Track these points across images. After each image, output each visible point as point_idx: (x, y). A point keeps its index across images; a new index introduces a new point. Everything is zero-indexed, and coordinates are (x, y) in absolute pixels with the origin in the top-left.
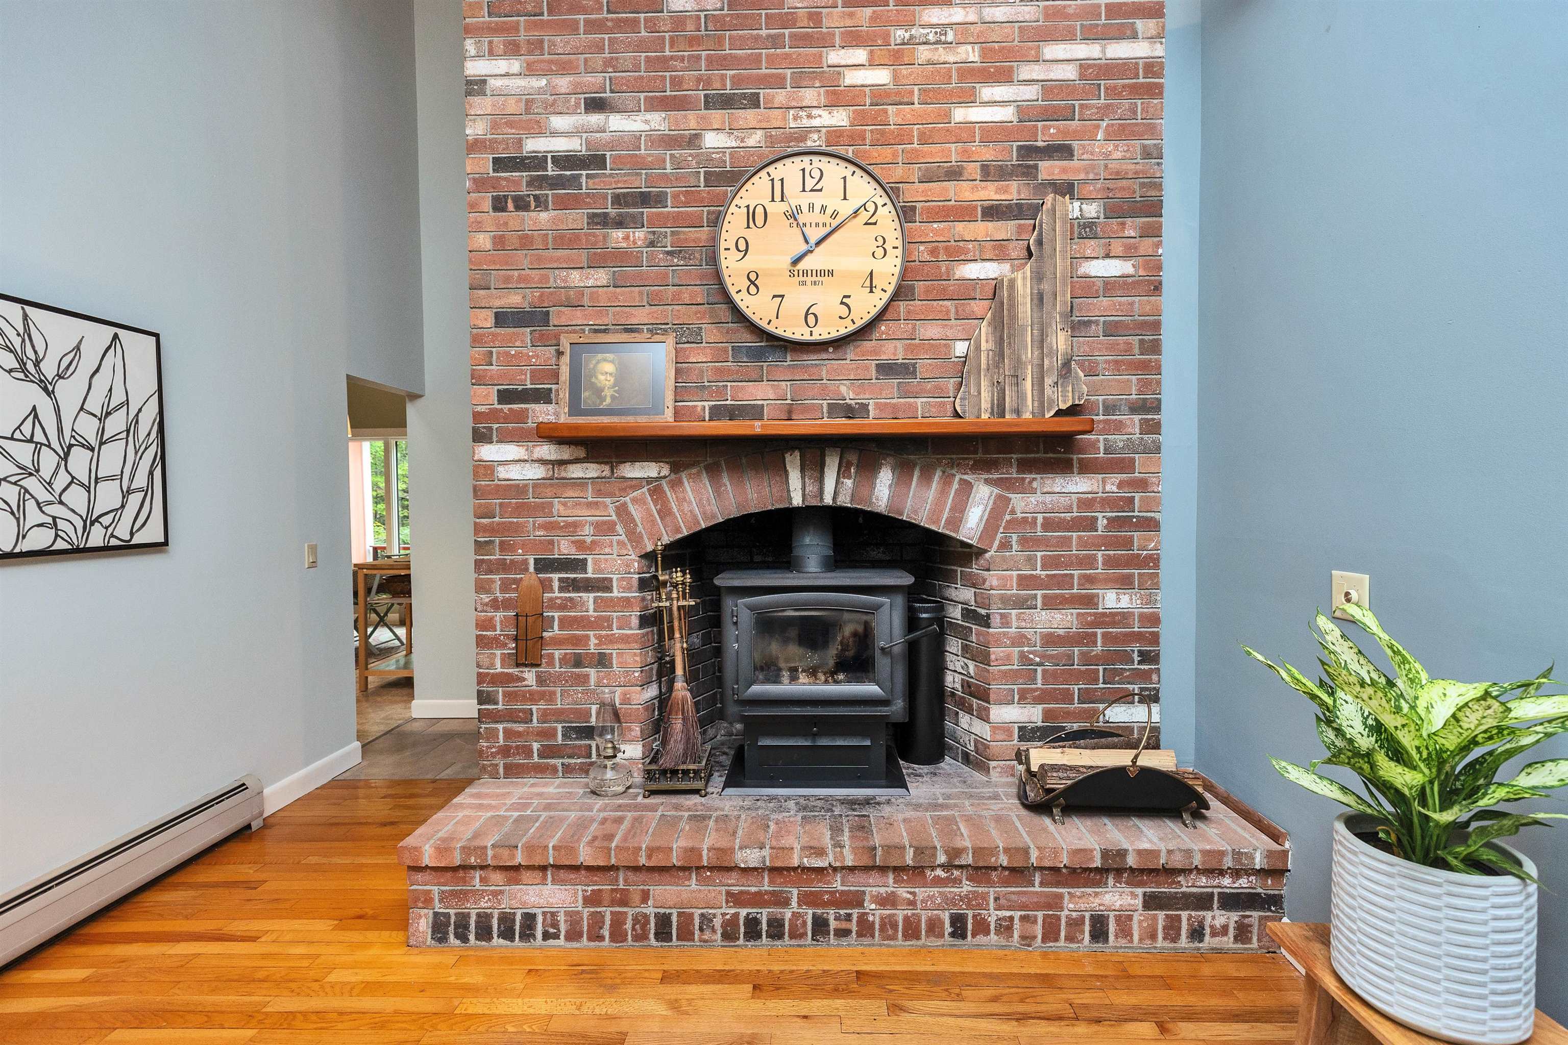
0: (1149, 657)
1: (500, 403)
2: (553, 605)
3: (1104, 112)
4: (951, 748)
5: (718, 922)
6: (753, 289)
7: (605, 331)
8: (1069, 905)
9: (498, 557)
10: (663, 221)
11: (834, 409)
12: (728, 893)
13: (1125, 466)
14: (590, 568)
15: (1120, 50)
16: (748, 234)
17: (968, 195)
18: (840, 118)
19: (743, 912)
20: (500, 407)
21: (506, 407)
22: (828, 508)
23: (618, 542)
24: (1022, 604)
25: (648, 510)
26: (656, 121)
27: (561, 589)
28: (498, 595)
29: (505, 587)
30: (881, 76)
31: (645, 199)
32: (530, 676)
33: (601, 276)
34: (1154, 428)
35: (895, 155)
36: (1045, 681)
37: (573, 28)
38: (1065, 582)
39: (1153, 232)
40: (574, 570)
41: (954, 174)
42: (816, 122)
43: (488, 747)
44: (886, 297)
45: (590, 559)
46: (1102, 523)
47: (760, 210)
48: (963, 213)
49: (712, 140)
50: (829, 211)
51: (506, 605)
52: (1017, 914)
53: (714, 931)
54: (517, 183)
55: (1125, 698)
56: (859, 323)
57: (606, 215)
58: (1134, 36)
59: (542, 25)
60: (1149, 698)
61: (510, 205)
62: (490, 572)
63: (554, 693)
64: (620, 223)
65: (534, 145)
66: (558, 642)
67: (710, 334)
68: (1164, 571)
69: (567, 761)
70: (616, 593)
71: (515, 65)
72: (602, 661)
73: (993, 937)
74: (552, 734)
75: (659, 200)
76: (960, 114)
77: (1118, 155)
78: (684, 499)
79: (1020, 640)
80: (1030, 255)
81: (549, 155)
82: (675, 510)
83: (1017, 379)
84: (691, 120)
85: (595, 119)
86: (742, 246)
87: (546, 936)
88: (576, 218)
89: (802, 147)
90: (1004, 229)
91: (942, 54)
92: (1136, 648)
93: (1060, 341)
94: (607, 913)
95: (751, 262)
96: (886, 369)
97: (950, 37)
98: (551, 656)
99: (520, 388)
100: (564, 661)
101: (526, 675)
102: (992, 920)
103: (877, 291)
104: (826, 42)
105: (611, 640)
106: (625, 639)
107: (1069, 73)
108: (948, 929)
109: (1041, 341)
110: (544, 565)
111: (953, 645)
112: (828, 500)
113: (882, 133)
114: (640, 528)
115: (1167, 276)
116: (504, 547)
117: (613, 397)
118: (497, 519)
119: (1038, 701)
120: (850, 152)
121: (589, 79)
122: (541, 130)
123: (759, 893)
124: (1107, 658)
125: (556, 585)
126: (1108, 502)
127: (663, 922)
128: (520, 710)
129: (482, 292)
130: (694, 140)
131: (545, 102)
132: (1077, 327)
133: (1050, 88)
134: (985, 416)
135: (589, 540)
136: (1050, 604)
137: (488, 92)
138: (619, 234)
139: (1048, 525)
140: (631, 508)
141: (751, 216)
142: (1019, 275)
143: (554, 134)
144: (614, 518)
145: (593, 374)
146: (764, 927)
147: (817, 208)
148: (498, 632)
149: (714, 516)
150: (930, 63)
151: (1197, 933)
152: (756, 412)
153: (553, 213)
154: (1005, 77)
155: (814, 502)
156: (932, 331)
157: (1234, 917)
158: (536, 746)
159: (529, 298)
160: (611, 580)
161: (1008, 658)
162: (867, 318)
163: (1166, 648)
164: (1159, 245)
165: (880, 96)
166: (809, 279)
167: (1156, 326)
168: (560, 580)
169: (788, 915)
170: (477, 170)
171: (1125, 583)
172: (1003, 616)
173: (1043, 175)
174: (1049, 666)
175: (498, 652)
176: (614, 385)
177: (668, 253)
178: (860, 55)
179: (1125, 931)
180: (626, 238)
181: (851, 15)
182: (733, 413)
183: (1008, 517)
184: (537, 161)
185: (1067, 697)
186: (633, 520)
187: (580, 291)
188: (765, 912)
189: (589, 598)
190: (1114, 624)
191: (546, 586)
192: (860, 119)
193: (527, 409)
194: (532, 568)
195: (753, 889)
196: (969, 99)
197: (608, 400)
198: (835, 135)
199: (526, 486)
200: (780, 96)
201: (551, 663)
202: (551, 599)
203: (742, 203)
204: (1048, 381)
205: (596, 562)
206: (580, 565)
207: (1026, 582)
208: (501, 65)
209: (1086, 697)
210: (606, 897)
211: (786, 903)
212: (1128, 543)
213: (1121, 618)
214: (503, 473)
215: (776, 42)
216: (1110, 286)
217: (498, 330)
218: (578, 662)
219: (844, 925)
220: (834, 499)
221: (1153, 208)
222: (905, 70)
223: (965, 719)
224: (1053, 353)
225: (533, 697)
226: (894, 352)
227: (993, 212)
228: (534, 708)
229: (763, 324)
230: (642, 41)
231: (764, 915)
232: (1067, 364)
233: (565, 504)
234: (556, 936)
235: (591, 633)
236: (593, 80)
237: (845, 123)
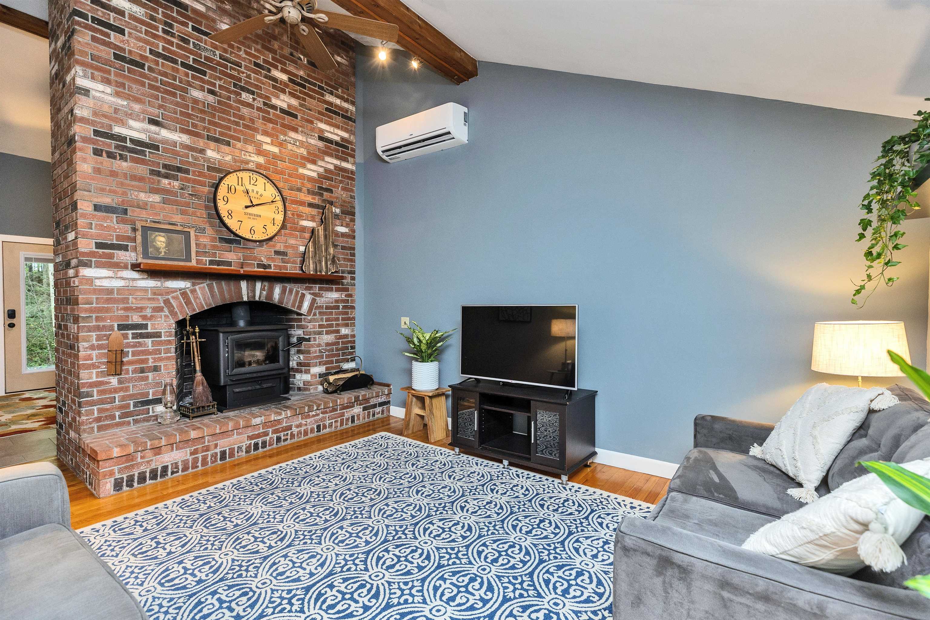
0: (353, 348)
1: (96, 248)
2: (128, 345)
3: (341, 182)
4: (292, 388)
5: (244, 449)
6: (230, 217)
7: (158, 222)
8: (346, 415)
9: (94, 324)
10: (188, 180)
11: (259, 266)
12: (248, 436)
13: (347, 290)
14: (149, 328)
15: (345, 165)
16: (228, 195)
17: (304, 198)
18: (261, 160)
19: (253, 442)
20: (97, 250)
21: (101, 251)
22: (257, 301)
23: (165, 316)
24: (320, 333)
25: (180, 302)
26: (185, 139)
27: (133, 338)
28: (94, 342)
29: (99, 338)
30: (275, 150)
31: (179, 169)
32: (114, 381)
33: (156, 198)
34: (353, 279)
35: (280, 178)
36: (326, 358)
37: (143, 84)
38: (331, 326)
39: (353, 220)
40: (141, 329)
41: (299, 190)
42: (252, 159)
43: (87, 420)
44: (279, 228)
45: (149, 323)
46: (341, 307)
47: (233, 187)
48: (302, 203)
49: (210, 153)
50: (259, 194)
51: (100, 347)
52: (333, 421)
53: (242, 451)
54: (109, 146)
55: (347, 361)
56: (270, 236)
57: (159, 172)
58: (348, 161)
59: (124, 77)
60: (353, 360)
61: (104, 154)
62: (90, 331)
63: (129, 387)
64: (167, 176)
65: (117, 130)
66: (130, 363)
67: (210, 231)
68: (357, 322)
69: (135, 418)
70: (163, 338)
71: (108, 90)
72: (156, 369)
73: (328, 429)
74: (128, 406)
75: (187, 171)
76: (301, 171)
77: (344, 196)
78: (197, 297)
79: (319, 345)
80: (322, 222)
81: (128, 137)
82: (193, 301)
83: (320, 262)
84: (201, 143)
85: (153, 128)
86: (226, 199)
87: (173, 473)
88: (142, 170)
89: (247, 167)
90: (314, 211)
91: (295, 148)
92: (350, 345)
93: (331, 250)
94: (200, 456)
95: (229, 206)
96: (277, 253)
97: (298, 144)
98: (128, 370)
99: (109, 242)
100: (134, 371)
101: (112, 381)
102: (327, 424)
103: (276, 225)
104: (256, 130)
105: (161, 359)
106: (168, 358)
107: (332, 167)
108: (316, 430)
109: (327, 250)
110: (121, 327)
111: (293, 351)
112: (257, 299)
113: (276, 169)
114: (176, 309)
115: (356, 234)
116: (97, 319)
117: (165, 252)
118: (94, 305)
119: (324, 364)
120: (264, 173)
121: (150, 109)
122: (123, 123)
123: (259, 434)
124: (343, 349)
125: (130, 336)
126: (343, 301)
127: (223, 453)
128: (108, 398)
129: (86, 193)
130: (202, 151)
131: (125, 112)
132: (335, 246)
133: (327, 170)
134: (312, 273)
135: (149, 315)
136: (327, 333)
137: (91, 96)
138: (165, 181)
139: (327, 308)
140: (172, 301)
141: (229, 189)
142: (320, 228)
143: (131, 128)
144: (162, 305)
145: (154, 240)
146: (260, 445)
147: (255, 192)
148: (94, 361)
149: (210, 304)
150: (291, 150)
151: (374, 415)
152: (229, 264)
153: (130, 164)
154: (314, 162)
155: (252, 300)
156: (292, 241)
157: (381, 408)
158: (117, 414)
159: (116, 201)
160: (161, 332)
161: (316, 352)
162: (272, 234)
163: (357, 345)
164: (354, 225)
165: (275, 156)
166: (252, 217)
167: (354, 249)
168: (132, 333)
169: (268, 439)
170: (83, 132)
171: (347, 325)
172: (314, 338)
173: (325, 197)
174: (327, 353)
175: (94, 371)
176: (165, 248)
177: (190, 194)
178: (268, 140)
179: (359, 419)
180: (170, 184)
181: (265, 124)
182: (219, 263)
183: (315, 305)
184: (122, 139)
185: (332, 362)
186: (173, 306)
187: (146, 204)
188: (260, 439)
189: (149, 341)
190: (344, 338)
191: (125, 337)
192: (268, 162)
193: (114, 253)
194: (116, 328)
195: (257, 433)
196: (304, 166)
197: (163, 254)
198: (259, 165)
199: (113, 289)
200: (239, 145)
201: (127, 372)
202: (127, 343)
203: (226, 183)
204: (329, 263)
205: (153, 325)
206: (145, 326)
207: (321, 326)
208: (100, 87)
209: (337, 361)
210: (200, 450)
211: (268, 435)
212: (347, 313)
213: (346, 336)
214: (98, 283)
215: (237, 124)
216: (343, 235)
217: (96, 213)
218: (142, 371)
219: (286, 437)
220: (260, 298)
221: (353, 214)
222: (284, 150)
223: (298, 376)
224: (330, 254)
225: (116, 390)
226: (280, 247)
227: (311, 205)
228: (117, 396)
229: (234, 230)
230: (178, 102)
231: (260, 441)
232: (334, 257)
233: (136, 299)
234: (177, 472)
235: (150, 357)
236: (155, 111)
237: (263, 162)
